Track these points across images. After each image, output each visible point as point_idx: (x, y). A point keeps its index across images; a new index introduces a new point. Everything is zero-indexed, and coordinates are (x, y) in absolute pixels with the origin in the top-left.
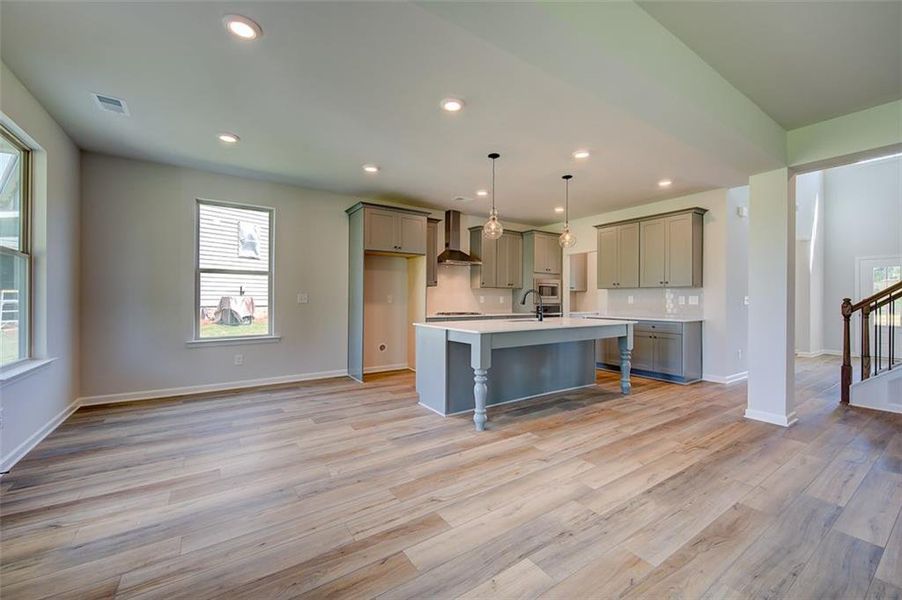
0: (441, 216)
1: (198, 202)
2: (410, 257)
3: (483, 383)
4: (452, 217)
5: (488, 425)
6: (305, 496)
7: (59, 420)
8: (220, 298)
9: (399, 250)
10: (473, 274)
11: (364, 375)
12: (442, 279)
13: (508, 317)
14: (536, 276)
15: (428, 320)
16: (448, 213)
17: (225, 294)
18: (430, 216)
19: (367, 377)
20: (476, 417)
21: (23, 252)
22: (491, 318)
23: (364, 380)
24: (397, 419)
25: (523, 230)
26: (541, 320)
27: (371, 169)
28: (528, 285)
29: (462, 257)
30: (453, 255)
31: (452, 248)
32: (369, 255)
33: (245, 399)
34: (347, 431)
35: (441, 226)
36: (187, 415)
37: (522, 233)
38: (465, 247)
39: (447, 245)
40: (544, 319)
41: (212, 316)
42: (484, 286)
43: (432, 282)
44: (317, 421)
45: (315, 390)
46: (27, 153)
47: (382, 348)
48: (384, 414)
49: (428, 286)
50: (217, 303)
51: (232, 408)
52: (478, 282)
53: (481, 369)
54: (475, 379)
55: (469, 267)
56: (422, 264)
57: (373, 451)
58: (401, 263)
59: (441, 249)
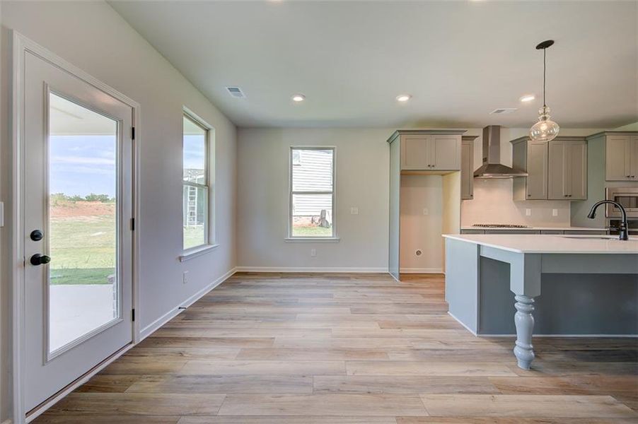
0: (480, 133)
1: (292, 148)
2: (445, 173)
3: (528, 312)
4: (492, 133)
5: (536, 364)
6: (317, 392)
7: (223, 279)
8: (320, 210)
9: (433, 169)
10: (516, 187)
11: (400, 274)
12: (479, 193)
13: (564, 232)
14: (608, 185)
15: (463, 232)
16: (486, 130)
17: (324, 208)
18: (465, 134)
19: (403, 277)
20: (518, 351)
21: (206, 186)
22: (540, 232)
23: (401, 279)
24: (422, 326)
25: (586, 135)
26: (625, 238)
27: (403, 99)
28: (595, 196)
29: (504, 170)
30: (493, 169)
31: (490, 162)
32: (405, 175)
33: (313, 281)
34: (374, 328)
35: (479, 142)
36: (278, 287)
37: (585, 139)
38: (507, 159)
39: (485, 160)
40: (630, 237)
41: (317, 221)
42: (531, 198)
43: (467, 195)
44: (354, 311)
45: (360, 282)
46: (207, 131)
47: (418, 253)
48: (411, 318)
49: (462, 199)
50: (319, 214)
51: (305, 287)
52: (523, 194)
53: (525, 295)
54: (516, 305)
55: (512, 179)
56: (457, 179)
57: (392, 358)
58: (435, 180)
59: (478, 163)
